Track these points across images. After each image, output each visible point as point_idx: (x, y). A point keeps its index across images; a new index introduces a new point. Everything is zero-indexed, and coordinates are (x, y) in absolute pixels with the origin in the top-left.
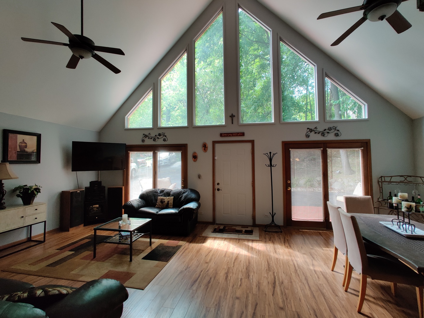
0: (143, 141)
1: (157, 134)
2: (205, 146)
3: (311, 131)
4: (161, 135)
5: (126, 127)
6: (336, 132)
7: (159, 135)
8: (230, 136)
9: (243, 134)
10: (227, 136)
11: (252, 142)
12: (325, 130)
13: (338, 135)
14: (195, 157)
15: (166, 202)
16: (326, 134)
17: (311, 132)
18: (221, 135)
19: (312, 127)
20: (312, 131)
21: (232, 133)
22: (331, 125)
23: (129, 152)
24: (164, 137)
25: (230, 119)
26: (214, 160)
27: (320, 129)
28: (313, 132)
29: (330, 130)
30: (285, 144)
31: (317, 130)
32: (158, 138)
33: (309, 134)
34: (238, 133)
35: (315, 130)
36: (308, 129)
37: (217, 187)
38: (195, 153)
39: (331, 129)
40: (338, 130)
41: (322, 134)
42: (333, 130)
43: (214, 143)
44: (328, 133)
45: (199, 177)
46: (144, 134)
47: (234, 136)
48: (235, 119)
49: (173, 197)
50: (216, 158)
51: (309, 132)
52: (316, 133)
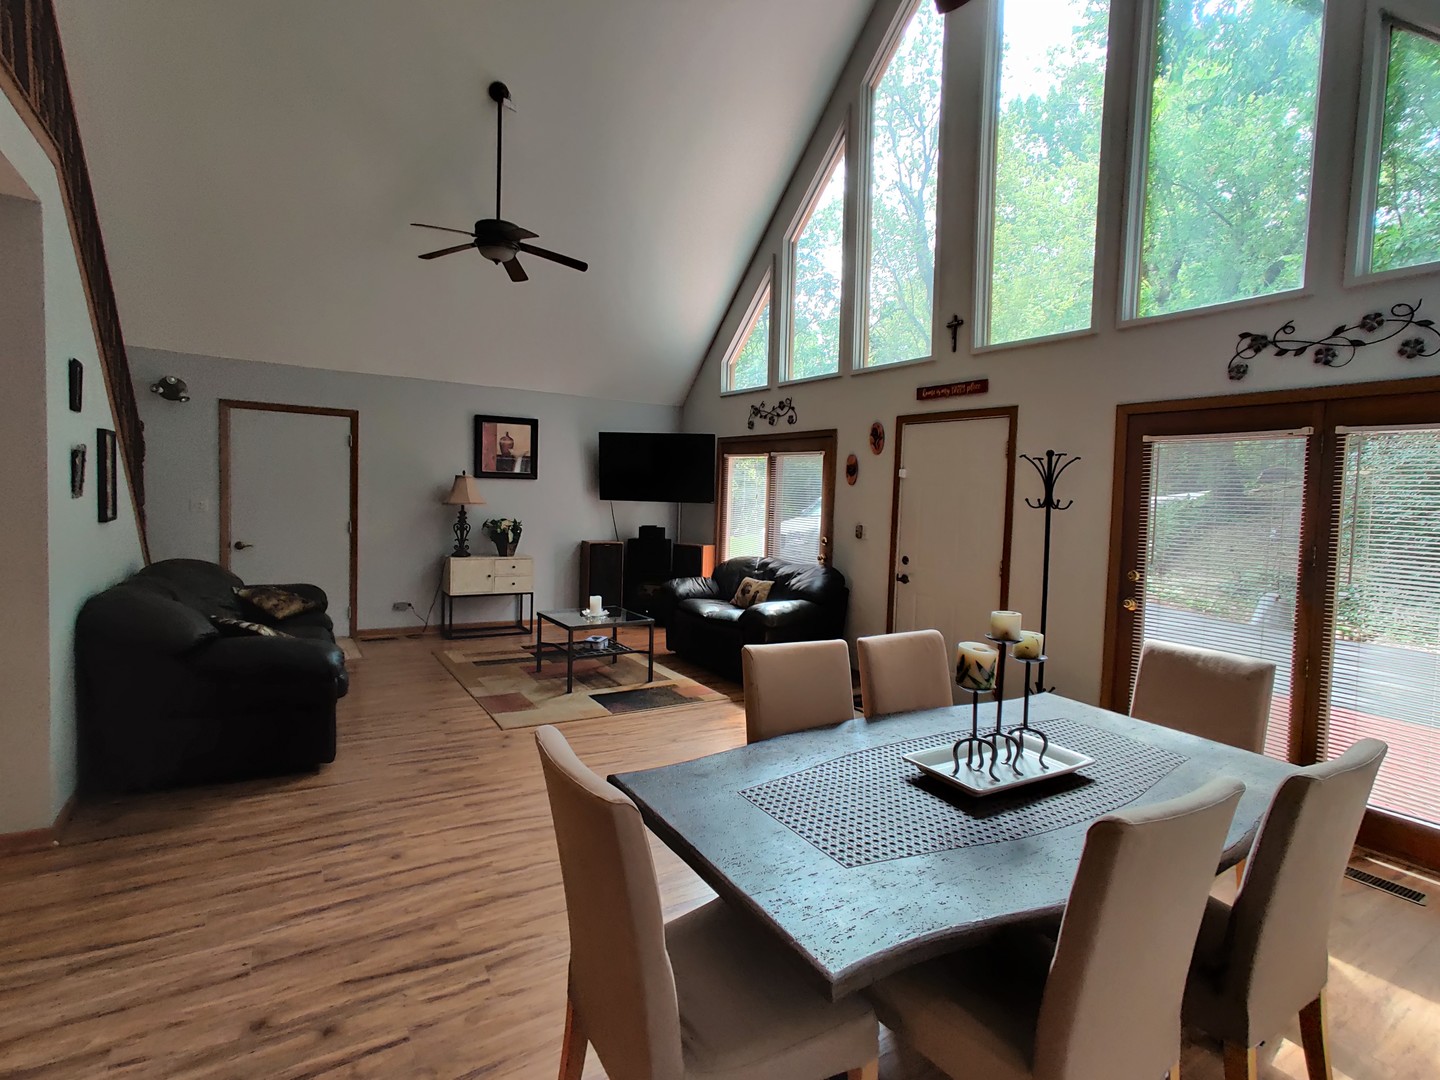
0: (751, 425)
1: (777, 405)
2: (877, 435)
3: (1258, 343)
4: (784, 406)
5: (723, 390)
6: (1411, 332)
7: (779, 407)
8: (943, 395)
9: (982, 386)
10: (936, 397)
11: (1010, 413)
12: (1340, 330)
13: (1421, 350)
14: (852, 470)
15: (752, 593)
16: (1344, 354)
17: (1257, 351)
18: (923, 394)
19: (1267, 327)
20: (1265, 346)
21: (948, 387)
22: (1381, 303)
23: (725, 455)
24: (791, 413)
25: (948, 333)
26: (897, 480)
27: (1314, 328)
28: (1271, 350)
29: (1371, 329)
30: (1129, 416)
31: (1295, 336)
32: (778, 415)
33: (1247, 362)
34: (968, 384)
35: (1281, 336)
36: (1244, 336)
37: (900, 569)
38: (851, 457)
39: (1380, 323)
40: (1426, 324)
41: (1318, 353)
42: (1389, 328)
43: (903, 421)
44: (1356, 344)
45: (859, 534)
46: (752, 406)
47: (956, 394)
48: (961, 331)
49: (772, 582)
50: (902, 473)
51: (1250, 353)
52: (1282, 352)
